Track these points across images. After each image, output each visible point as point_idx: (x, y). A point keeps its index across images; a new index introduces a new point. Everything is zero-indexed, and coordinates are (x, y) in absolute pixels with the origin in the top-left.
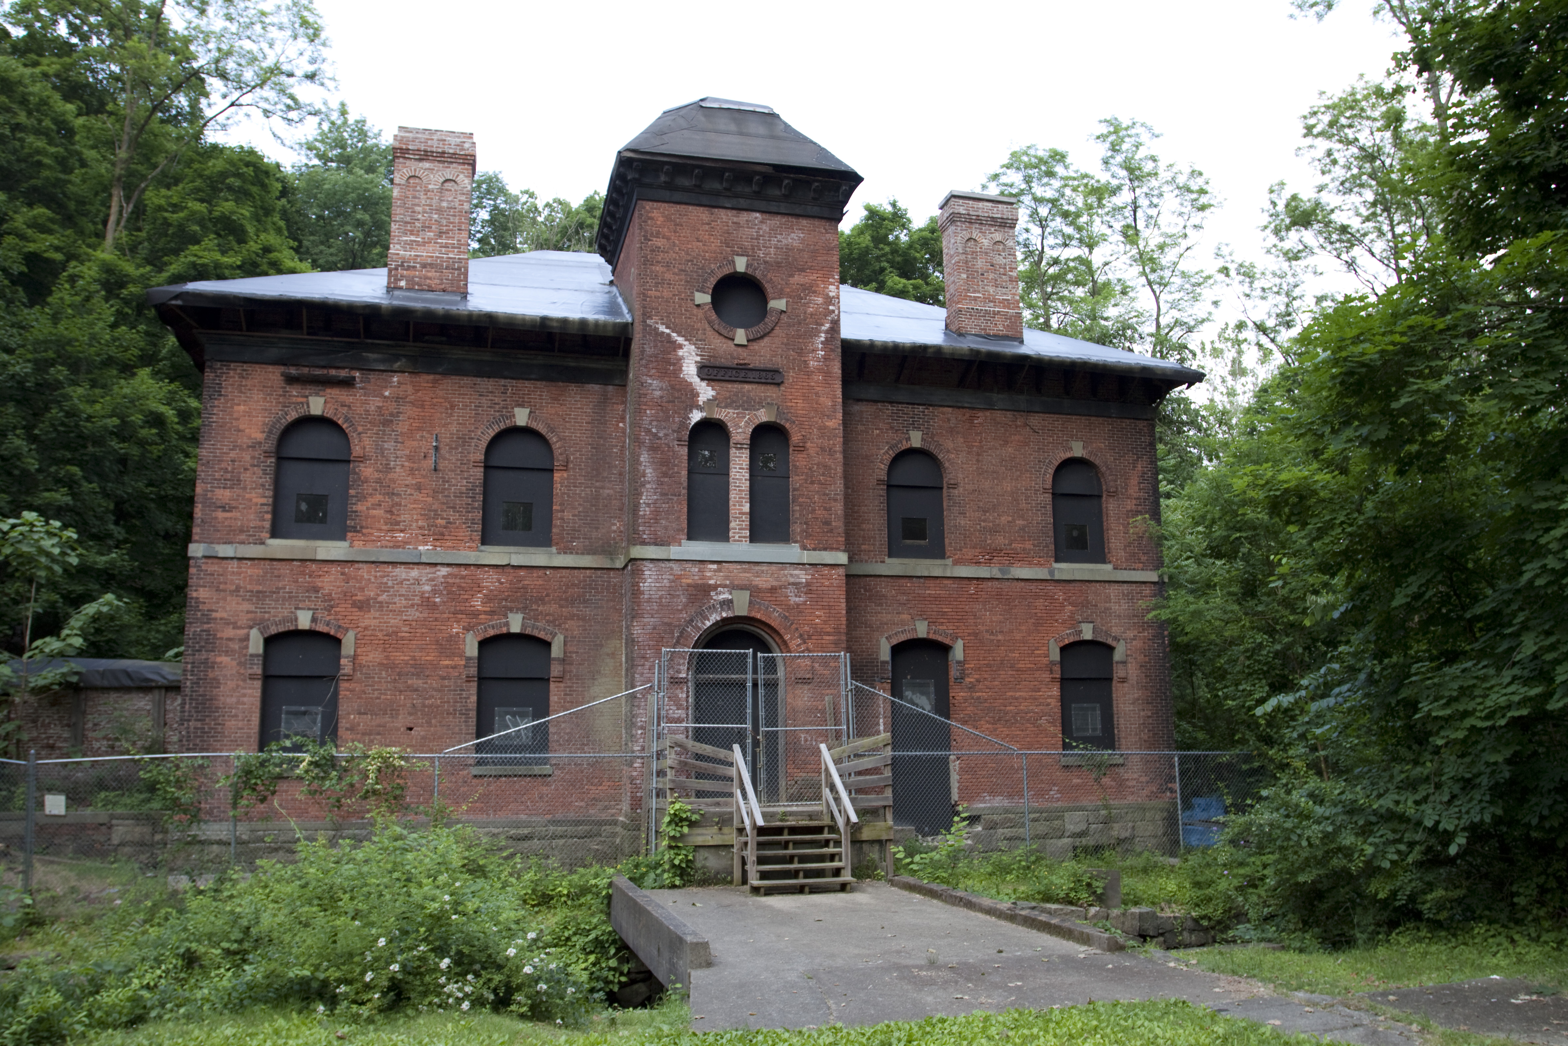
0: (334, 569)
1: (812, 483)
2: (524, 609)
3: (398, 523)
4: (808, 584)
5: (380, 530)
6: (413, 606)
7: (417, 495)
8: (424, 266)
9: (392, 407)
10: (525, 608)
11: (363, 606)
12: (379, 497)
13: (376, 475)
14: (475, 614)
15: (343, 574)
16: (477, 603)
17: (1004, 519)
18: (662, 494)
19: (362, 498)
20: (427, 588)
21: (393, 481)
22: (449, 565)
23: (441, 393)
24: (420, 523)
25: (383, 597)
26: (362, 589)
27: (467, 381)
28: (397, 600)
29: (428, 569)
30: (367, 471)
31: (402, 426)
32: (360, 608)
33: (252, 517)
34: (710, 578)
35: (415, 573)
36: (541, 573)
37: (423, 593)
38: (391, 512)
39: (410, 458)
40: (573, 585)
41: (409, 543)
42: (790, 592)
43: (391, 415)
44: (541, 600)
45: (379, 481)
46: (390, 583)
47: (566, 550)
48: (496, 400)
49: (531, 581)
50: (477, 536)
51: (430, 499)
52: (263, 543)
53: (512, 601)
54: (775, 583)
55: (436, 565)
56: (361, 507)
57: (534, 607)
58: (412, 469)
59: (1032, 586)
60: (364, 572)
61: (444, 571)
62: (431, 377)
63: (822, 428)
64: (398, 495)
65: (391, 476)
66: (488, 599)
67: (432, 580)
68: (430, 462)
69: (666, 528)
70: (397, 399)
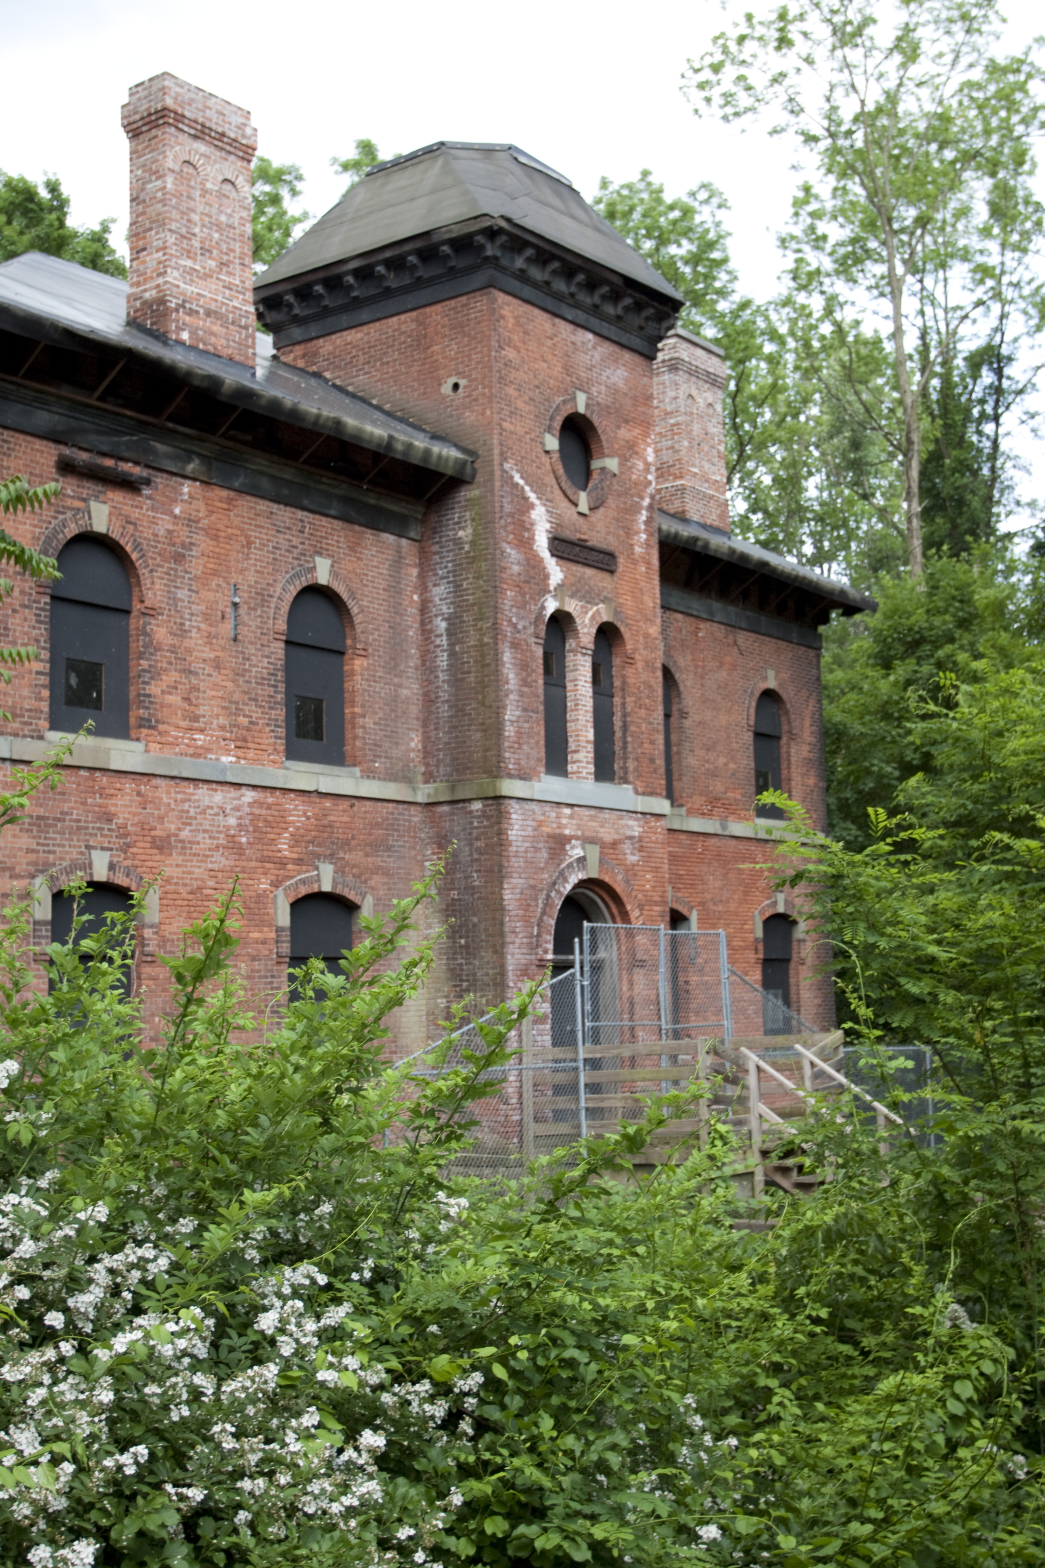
0: (129, 786)
1: (640, 707)
2: (331, 857)
3: (196, 719)
4: (640, 838)
5: (178, 727)
6: (217, 847)
7: (217, 678)
8: (208, 313)
9: (183, 533)
10: (332, 855)
11: (162, 845)
12: (174, 676)
13: (170, 640)
14: (282, 863)
15: (139, 794)
16: (284, 848)
17: (722, 760)
18: (525, 710)
19: (155, 673)
20: (232, 821)
21: (189, 651)
22: (254, 787)
23: (237, 521)
24: (222, 721)
25: (185, 834)
26: (161, 819)
27: (263, 506)
28: (199, 838)
29: (233, 793)
30: (160, 632)
31: (196, 566)
32: (161, 849)
33: (26, 692)
34: (565, 826)
35: (218, 797)
36: (346, 804)
37: (228, 828)
38: (187, 699)
39: (206, 617)
40: (377, 824)
41: (209, 750)
42: (627, 847)
43: (183, 545)
44: (346, 844)
45: (173, 650)
46: (192, 812)
47: (369, 774)
48: (295, 542)
49: (339, 815)
50: (281, 745)
51: (229, 684)
52: (41, 738)
53: (319, 845)
54: (616, 837)
55: (240, 785)
56: (154, 689)
57: (341, 855)
58: (209, 636)
59: (742, 846)
60: (164, 792)
61: (249, 796)
62: (225, 493)
63: (647, 636)
64: (196, 674)
65: (187, 643)
66: (296, 841)
67: (237, 809)
68: (227, 628)
69: (528, 755)
70: (191, 522)
